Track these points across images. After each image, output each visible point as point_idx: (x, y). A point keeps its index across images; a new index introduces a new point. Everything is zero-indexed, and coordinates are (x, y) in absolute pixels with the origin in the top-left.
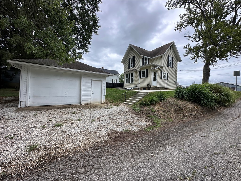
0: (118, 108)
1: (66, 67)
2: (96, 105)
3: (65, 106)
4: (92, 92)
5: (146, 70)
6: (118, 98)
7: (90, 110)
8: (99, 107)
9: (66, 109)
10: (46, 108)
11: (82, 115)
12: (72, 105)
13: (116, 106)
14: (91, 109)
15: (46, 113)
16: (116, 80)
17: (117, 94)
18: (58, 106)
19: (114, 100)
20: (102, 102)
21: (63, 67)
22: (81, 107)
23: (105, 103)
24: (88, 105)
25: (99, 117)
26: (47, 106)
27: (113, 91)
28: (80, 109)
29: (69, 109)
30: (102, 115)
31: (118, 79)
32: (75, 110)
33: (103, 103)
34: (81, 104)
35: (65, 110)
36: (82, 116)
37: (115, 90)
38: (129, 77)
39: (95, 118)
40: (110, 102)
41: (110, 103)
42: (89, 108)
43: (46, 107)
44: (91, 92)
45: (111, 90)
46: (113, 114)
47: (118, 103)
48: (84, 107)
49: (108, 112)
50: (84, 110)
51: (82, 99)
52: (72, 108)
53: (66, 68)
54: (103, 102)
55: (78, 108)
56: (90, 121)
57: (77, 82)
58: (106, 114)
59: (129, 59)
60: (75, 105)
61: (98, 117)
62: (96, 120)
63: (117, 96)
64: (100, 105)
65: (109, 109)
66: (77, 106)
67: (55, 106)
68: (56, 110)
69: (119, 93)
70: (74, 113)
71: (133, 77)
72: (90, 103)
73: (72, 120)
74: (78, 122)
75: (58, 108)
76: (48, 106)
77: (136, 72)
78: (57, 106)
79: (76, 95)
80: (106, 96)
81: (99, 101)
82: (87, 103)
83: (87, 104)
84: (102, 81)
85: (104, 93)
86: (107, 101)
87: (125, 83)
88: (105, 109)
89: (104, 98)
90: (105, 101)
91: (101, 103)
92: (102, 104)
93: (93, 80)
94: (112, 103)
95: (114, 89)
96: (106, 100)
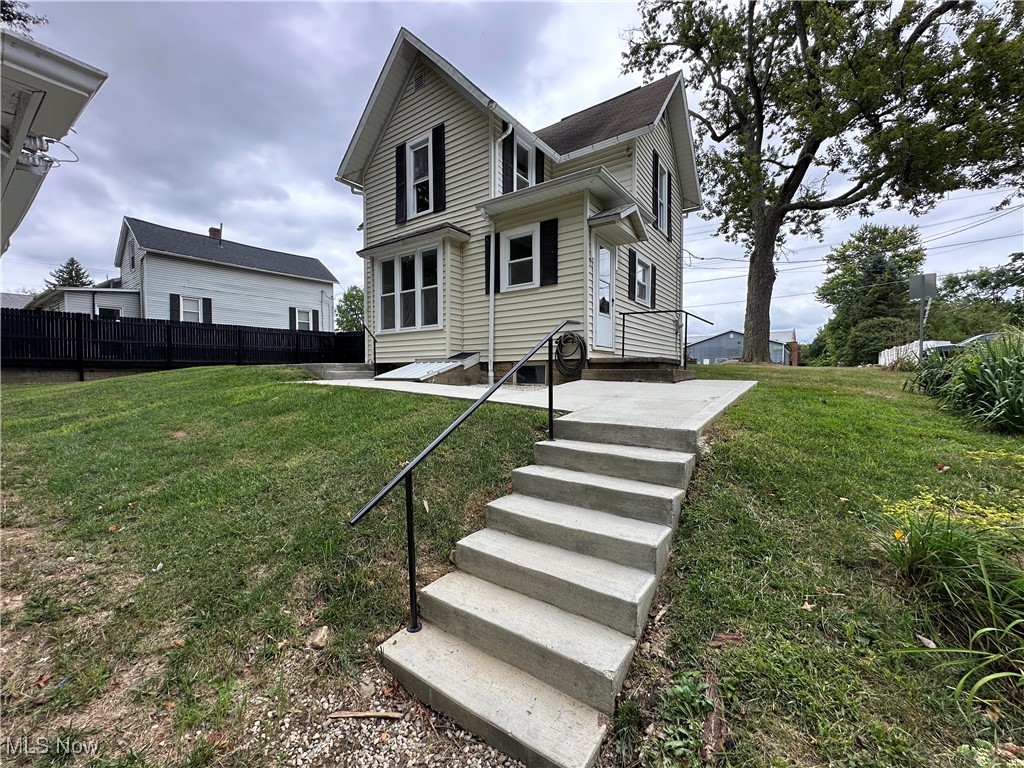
5: (543, 225)
16: (315, 313)
31: (325, 307)
37: (279, 393)
38: (408, 282)
59: (401, 151)
71: (440, 285)
77: (461, 247)
95: (286, 379)
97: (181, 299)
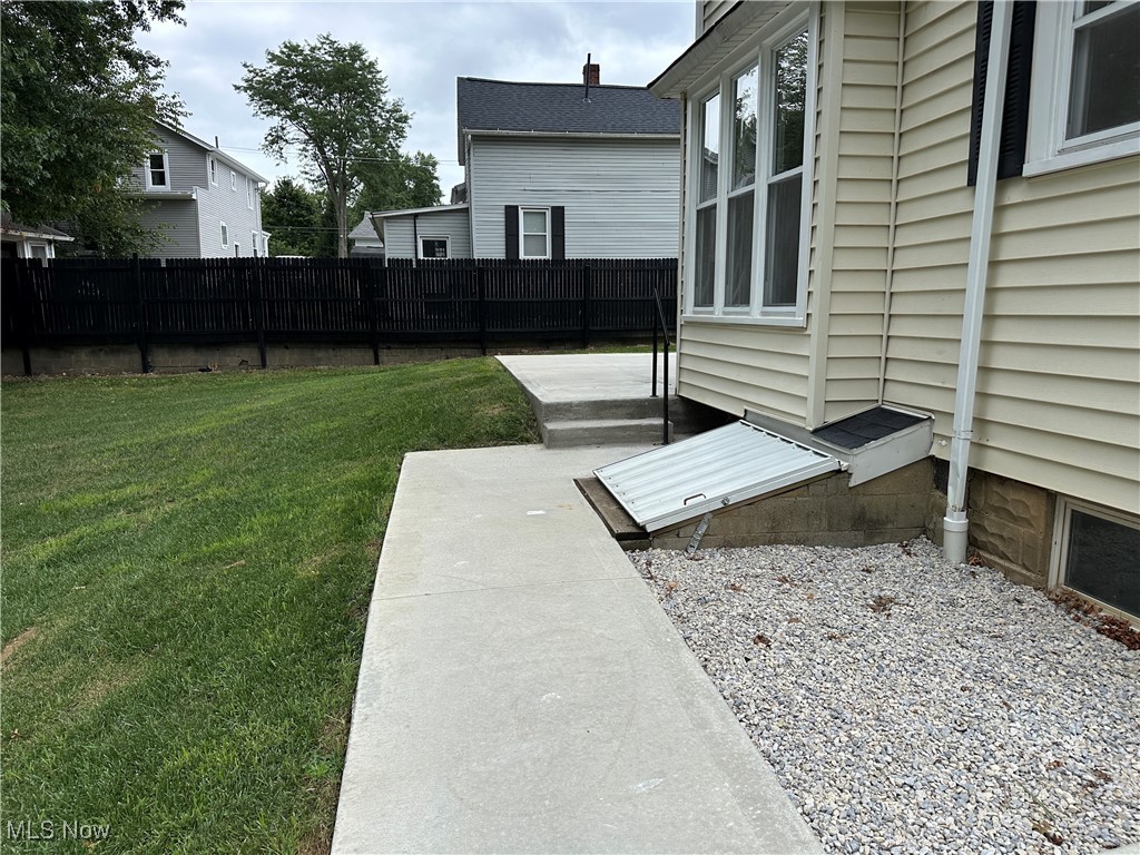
97: (521, 213)
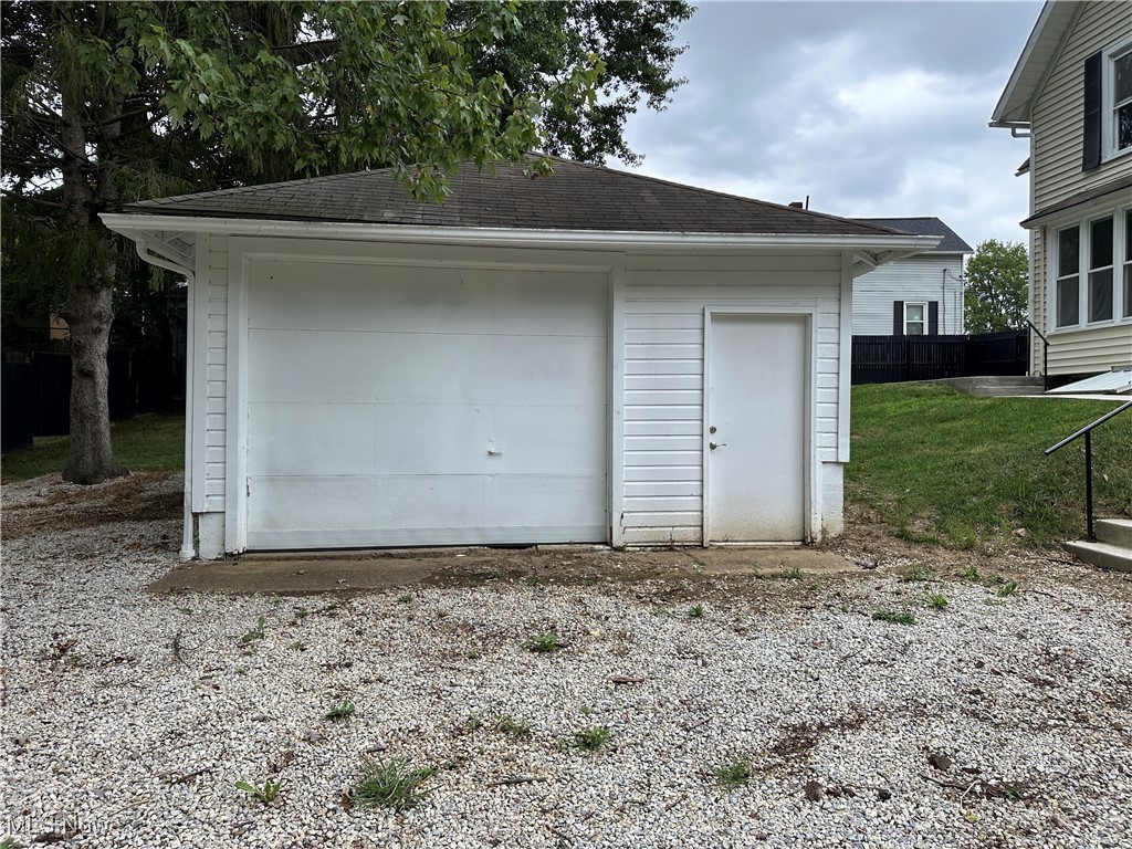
0: (1011, 613)
1: (481, 221)
2: (755, 565)
3: (490, 554)
4: (713, 430)
6: (997, 492)
7: (698, 613)
8: (791, 594)
9: (484, 594)
10: (350, 575)
11: (617, 682)
12: (541, 553)
13: (978, 589)
14: (706, 607)
15: (332, 623)
16: (933, 306)
17: (972, 443)
18: (436, 555)
19: (945, 508)
20: (816, 526)
21: (462, 224)
22: (615, 573)
23: (842, 537)
24: (679, 560)
25: (804, 728)
26: (361, 558)
27: (920, 418)
28: (602, 604)
29: (510, 598)
30: (829, 697)
31: (949, 296)
32: (557, 607)
33: (826, 545)
34: (617, 542)
35: (474, 604)
36: (623, 694)
37: (935, 406)
38: (1102, 257)
39: (756, 740)
40: (903, 536)
41: (898, 547)
42: (685, 595)
43: (354, 558)
44: (705, 430)
45: (891, 407)
46: (977, 706)
47: (1000, 551)
48: (640, 577)
49: (907, 672)
50: (639, 617)
51: (620, 503)
52: (533, 582)
53: (480, 224)
54: (824, 531)
55: (593, 580)
56: (704, 776)
57: (579, 350)
58: (882, 696)
59: (1092, 64)
60: (568, 555)
61: (794, 720)
62: (769, 769)
63: (971, 469)
64: (793, 556)
65: (907, 620)
66: (581, 562)
67: (412, 556)
68: (406, 600)
69: (996, 436)
70: (543, 649)
72: (691, 534)
73: (523, 734)
74: (578, 764)
75: (430, 582)
76: (367, 557)
78: (426, 555)
79: (573, 460)
80: (851, 472)
81: (778, 513)
82: (664, 535)
83: (671, 548)
84: (804, 321)
85: (832, 441)
86: (868, 520)
87: (1052, 327)
88: (853, 623)
89: (828, 490)
90: (849, 523)
91: (806, 542)
92: (810, 553)
93: (716, 318)
94: (928, 543)
95: (928, 396)
96: (856, 509)
